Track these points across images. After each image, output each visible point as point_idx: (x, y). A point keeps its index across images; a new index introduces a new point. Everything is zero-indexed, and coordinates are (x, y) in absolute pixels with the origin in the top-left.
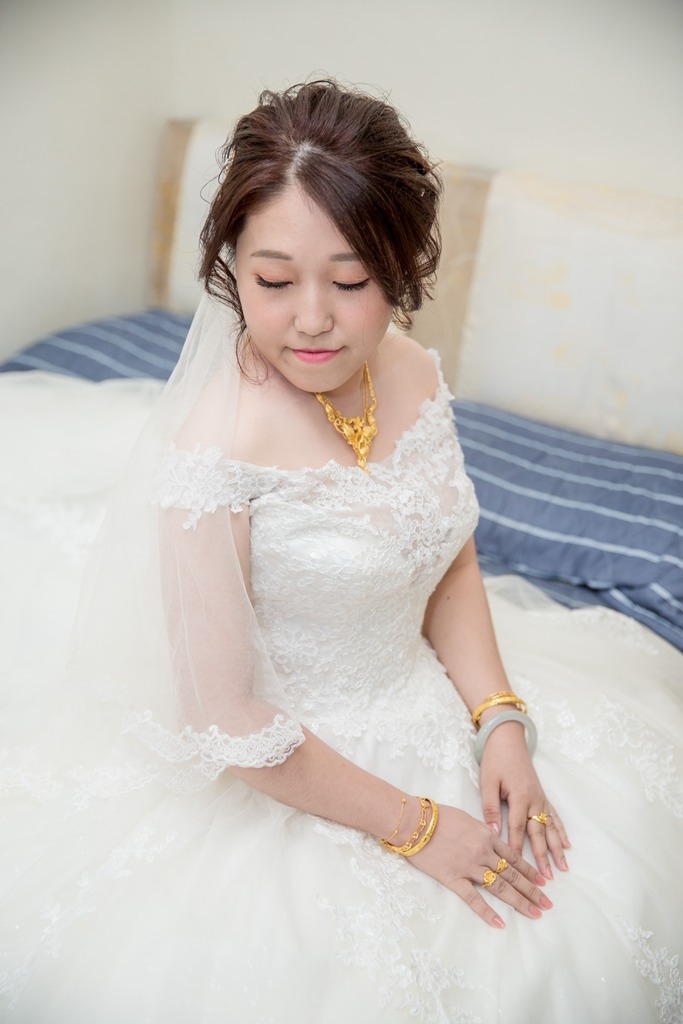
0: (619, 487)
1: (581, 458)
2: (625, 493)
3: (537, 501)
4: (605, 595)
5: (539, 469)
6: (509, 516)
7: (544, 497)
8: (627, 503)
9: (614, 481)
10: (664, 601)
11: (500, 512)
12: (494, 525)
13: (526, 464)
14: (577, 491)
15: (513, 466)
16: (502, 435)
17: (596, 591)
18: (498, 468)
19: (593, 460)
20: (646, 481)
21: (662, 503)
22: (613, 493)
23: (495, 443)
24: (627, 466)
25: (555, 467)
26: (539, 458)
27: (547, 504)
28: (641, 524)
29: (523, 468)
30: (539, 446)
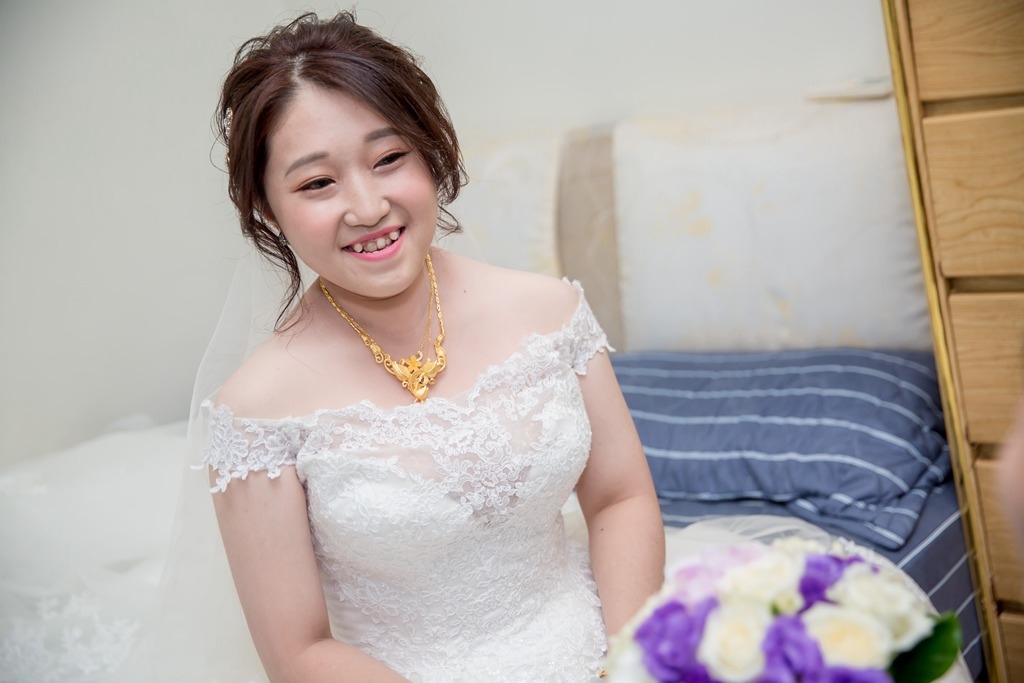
0: (785, 392)
1: (748, 373)
2: (791, 397)
3: (701, 426)
4: (792, 506)
5: (704, 395)
6: (679, 449)
7: (710, 420)
8: (794, 406)
9: (780, 387)
10: (847, 507)
11: (668, 448)
12: (666, 461)
13: (690, 395)
14: (741, 406)
15: (676, 399)
16: (664, 374)
17: (783, 504)
18: (660, 404)
19: (761, 372)
20: (814, 380)
21: (830, 398)
22: (780, 399)
23: (657, 383)
24: (794, 370)
25: (719, 389)
26: (703, 385)
27: (712, 426)
28: (809, 427)
29: (687, 399)
30: (702, 374)
